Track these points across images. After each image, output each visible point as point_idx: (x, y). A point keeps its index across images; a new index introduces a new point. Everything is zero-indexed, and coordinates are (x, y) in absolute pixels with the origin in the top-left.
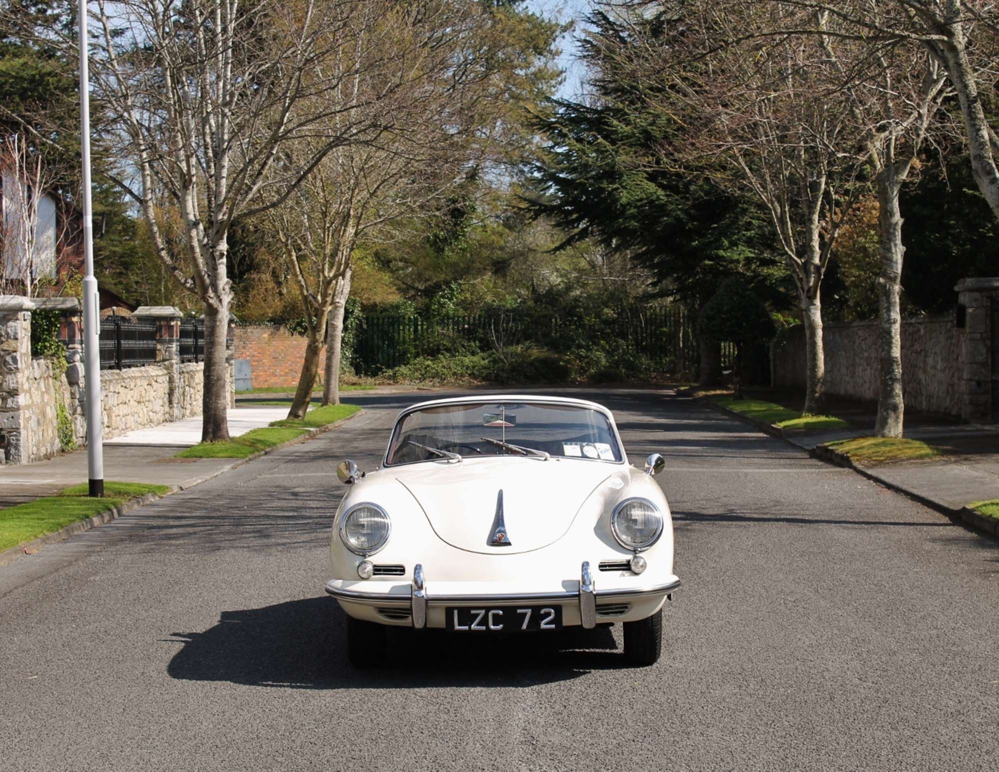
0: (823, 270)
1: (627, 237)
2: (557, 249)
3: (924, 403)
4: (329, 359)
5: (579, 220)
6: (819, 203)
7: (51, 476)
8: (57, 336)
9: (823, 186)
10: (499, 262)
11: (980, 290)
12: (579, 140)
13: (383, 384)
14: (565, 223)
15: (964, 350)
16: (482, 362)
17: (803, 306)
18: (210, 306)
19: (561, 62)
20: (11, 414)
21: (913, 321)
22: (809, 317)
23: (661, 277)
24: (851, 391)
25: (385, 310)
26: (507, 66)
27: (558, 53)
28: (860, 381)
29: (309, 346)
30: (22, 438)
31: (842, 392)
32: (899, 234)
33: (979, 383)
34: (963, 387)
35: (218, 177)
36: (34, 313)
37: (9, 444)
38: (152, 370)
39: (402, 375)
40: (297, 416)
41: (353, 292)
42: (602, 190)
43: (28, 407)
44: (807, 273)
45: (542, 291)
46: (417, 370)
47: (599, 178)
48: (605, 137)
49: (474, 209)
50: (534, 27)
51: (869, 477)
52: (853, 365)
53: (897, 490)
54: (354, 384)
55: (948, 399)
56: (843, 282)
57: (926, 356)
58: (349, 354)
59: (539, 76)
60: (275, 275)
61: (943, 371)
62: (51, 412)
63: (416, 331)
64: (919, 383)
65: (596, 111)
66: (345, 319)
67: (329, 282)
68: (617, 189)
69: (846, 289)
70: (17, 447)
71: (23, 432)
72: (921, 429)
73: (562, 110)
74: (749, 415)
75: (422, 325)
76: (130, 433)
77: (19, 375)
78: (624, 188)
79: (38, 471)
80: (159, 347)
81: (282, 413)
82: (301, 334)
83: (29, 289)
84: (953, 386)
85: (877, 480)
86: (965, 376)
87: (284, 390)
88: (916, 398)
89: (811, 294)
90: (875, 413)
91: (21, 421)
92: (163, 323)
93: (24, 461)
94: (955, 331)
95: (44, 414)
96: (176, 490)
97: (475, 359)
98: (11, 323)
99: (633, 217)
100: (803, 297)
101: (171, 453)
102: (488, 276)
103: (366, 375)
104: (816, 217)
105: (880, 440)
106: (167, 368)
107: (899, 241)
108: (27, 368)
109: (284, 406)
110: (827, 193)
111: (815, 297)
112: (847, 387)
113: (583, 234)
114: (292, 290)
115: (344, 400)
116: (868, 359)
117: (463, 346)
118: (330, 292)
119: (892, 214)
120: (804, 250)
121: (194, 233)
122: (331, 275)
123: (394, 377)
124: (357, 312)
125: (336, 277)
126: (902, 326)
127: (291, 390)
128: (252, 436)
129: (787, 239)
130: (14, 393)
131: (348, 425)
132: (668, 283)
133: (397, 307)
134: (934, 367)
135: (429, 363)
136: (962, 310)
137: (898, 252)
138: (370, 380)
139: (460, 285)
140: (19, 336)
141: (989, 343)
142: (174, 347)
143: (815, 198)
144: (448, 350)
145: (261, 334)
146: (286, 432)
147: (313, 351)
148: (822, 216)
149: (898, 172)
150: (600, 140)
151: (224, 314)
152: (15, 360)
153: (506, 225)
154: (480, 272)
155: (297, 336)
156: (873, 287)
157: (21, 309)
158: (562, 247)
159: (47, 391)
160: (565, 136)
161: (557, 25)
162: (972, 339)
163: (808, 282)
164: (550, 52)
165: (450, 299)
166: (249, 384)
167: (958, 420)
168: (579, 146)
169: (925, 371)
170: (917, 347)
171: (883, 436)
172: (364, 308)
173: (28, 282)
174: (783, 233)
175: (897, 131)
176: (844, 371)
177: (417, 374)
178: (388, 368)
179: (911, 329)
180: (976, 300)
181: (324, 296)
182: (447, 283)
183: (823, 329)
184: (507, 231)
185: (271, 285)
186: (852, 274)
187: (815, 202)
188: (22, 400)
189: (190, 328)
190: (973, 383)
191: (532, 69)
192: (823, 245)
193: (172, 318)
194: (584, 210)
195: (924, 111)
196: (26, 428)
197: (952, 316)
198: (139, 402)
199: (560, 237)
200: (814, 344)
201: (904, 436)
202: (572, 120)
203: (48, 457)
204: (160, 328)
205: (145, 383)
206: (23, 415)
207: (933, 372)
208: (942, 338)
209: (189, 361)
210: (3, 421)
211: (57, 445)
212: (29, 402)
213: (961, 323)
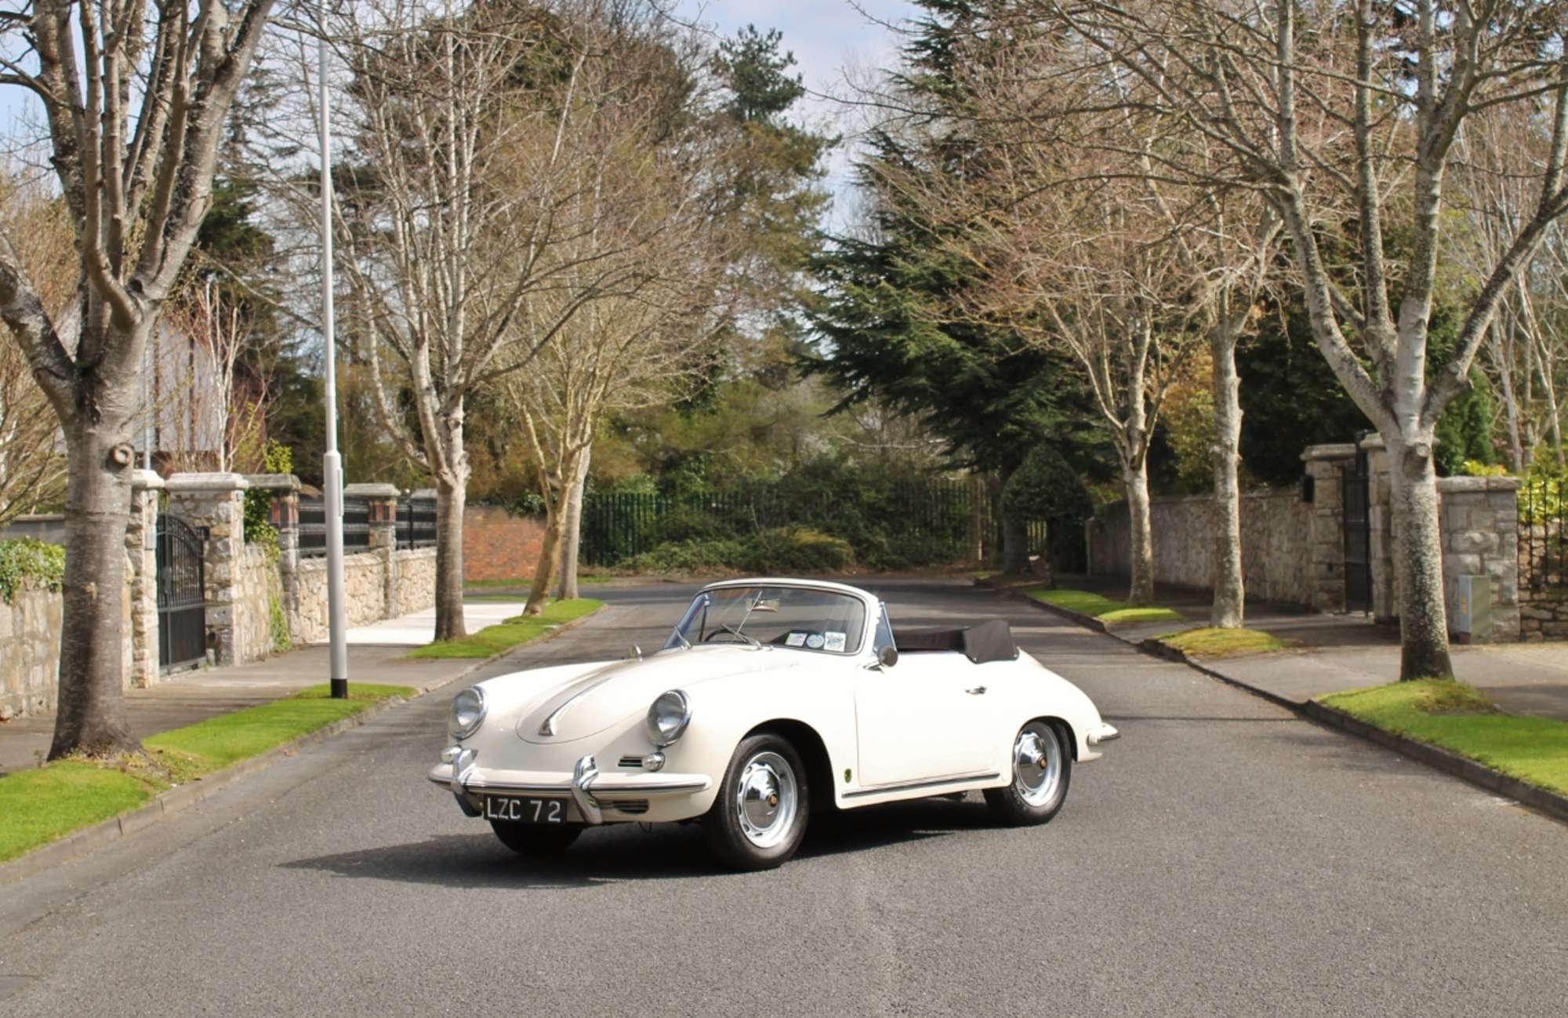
0: (1149, 437)
1: (916, 398)
2: (831, 413)
3: (1268, 591)
4: (566, 545)
5: (857, 378)
6: (1144, 359)
7: (266, 679)
8: (268, 519)
9: (1148, 340)
10: (757, 429)
11: (1330, 459)
12: (857, 282)
13: (621, 575)
14: (840, 382)
17: (1127, 477)
18: (444, 483)
19: (828, 185)
20: (223, 609)
21: (1255, 494)
22: (1134, 492)
23: (957, 443)
24: (1183, 577)
27: (823, 173)
28: (1193, 566)
30: (235, 637)
31: (1173, 579)
32: (1235, 395)
33: (1330, 567)
34: (1313, 571)
37: (220, 644)
38: (365, 559)
39: (644, 564)
40: (534, 612)
41: (592, 465)
42: (886, 343)
43: (240, 600)
44: (1131, 440)
45: (806, 461)
46: (661, 558)
47: (882, 328)
48: (889, 281)
49: (726, 364)
50: (795, 141)
51: (1206, 672)
52: (1186, 548)
53: (1237, 685)
54: (586, 576)
55: (1296, 586)
56: (1172, 450)
57: (1270, 536)
59: (800, 201)
60: (491, 444)
61: (1289, 552)
62: (264, 607)
63: (659, 511)
64: (1262, 567)
65: (876, 249)
66: (585, 497)
67: (572, 454)
68: (903, 341)
69: (1177, 458)
70: (229, 647)
71: (236, 629)
72: (1265, 621)
73: (835, 248)
74: (1065, 608)
75: (667, 504)
77: (232, 563)
78: (912, 339)
79: (253, 674)
80: (372, 531)
81: (516, 609)
83: (224, 465)
84: (1300, 570)
85: (1214, 675)
86: (1315, 559)
87: (520, 582)
88: (1259, 585)
89: (1136, 464)
90: (1210, 602)
91: (234, 617)
92: (377, 503)
93: (237, 662)
94: (1302, 506)
95: (256, 608)
96: (422, 693)
98: (222, 505)
99: (923, 374)
100: (1126, 467)
102: (745, 444)
103: (601, 564)
105: (1217, 630)
106: (382, 557)
107: (1235, 404)
108: (240, 556)
109: (519, 602)
110: (1152, 347)
111: (1139, 467)
112: (1179, 573)
113: (863, 394)
114: (512, 464)
115: (583, 594)
116: (1203, 540)
118: (572, 465)
119: (1227, 373)
120: (1126, 413)
121: (427, 398)
123: (634, 567)
125: (579, 447)
126: (1241, 501)
127: (526, 582)
129: (1106, 400)
130: (225, 584)
131: (593, 622)
132: (966, 453)
133: (635, 482)
134: (1279, 549)
136: (1310, 482)
137: (1235, 415)
138: (606, 571)
139: (709, 455)
140: (232, 519)
141: (1340, 519)
142: (391, 531)
143: (1138, 352)
145: (476, 515)
146: (522, 631)
147: (553, 535)
148: (1147, 372)
149: (1233, 322)
150: (884, 284)
151: (459, 495)
152: (227, 547)
153: (762, 382)
154: (736, 440)
156: (1206, 458)
157: (233, 488)
158: (836, 411)
159: (260, 583)
160: (839, 277)
161: (822, 139)
162: (1322, 516)
163: (1132, 449)
164: (814, 171)
165: (698, 473)
167: (1308, 609)
168: (857, 290)
169: (1268, 554)
170: (1259, 525)
171: (1221, 626)
172: (598, 484)
173: (221, 456)
174: (1101, 394)
175: (1231, 279)
176: (1174, 555)
177: (662, 563)
178: (627, 555)
179: (1252, 505)
180: (1325, 470)
181: (565, 470)
182: (694, 454)
183: (1150, 506)
184: (763, 389)
185: (487, 457)
186: (1183, 441)
187: (1138, 357)
188: (235, 592)
189: (405, 509)
190: (1324, 567)
191: (793, 193)
192: (1148, 407)
193: (388, 498)
194: (864, 366)
195: (1261, 257)
196: (238, 624)
197: (1297, 490)
198: (353, 596)
199: (835, 398)
200: (1139, 524)
201: (1245, 626)
202: (850, 260)
203: (261, 658)
204: (375, 510)
205: (360, 573)
206: (237, 609)
207: (1277, 554)
208: (1288, 515)
209: (404, 548)
210: (212, 617)
211: (271, 644)
212: (242, 595)
213: (1308, 495)
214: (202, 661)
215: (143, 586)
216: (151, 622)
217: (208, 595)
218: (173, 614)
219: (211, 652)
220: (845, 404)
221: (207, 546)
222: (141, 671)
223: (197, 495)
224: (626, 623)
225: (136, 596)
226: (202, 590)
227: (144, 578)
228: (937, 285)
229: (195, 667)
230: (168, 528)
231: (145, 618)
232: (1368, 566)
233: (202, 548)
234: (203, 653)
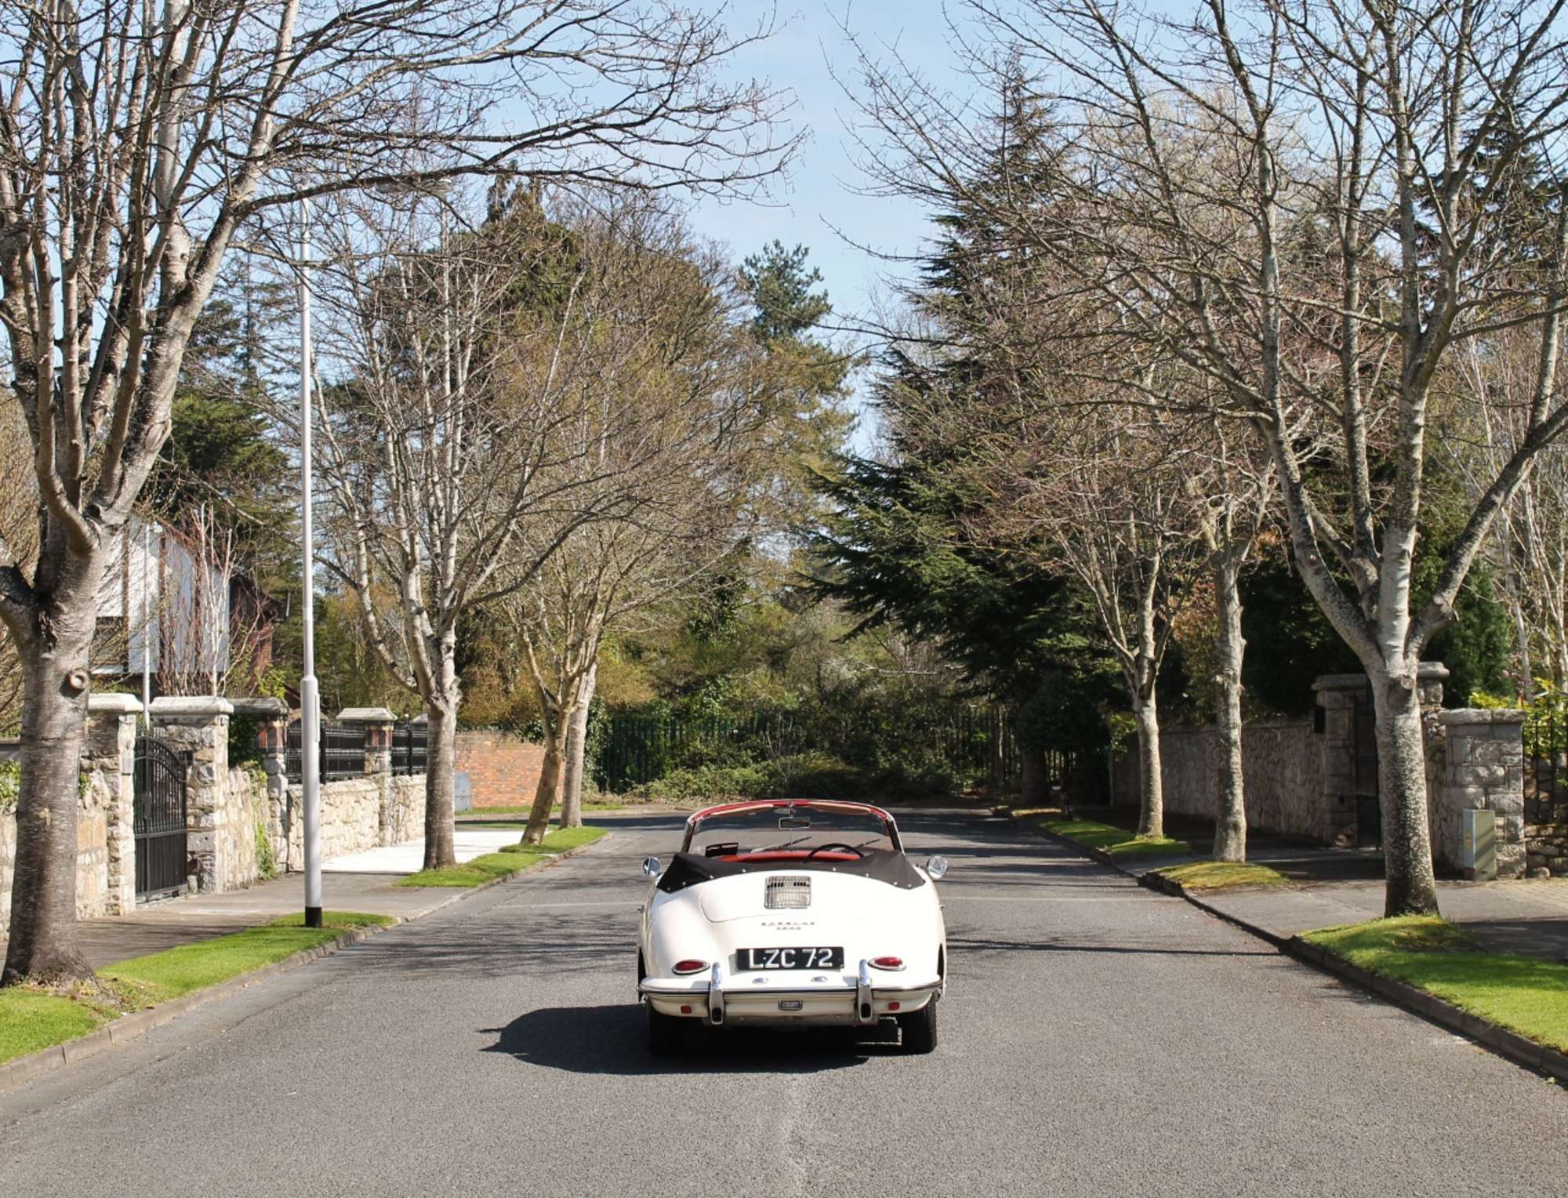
0: (1158, 665)
1: (933, 623)
2: (847, 637)
3: (1283, 825)
4: (569, 771)
5: (873, 602)
6: (1153, 586)
7: (254, 906)
9: (1157, 566)
10: (776, 652)
11: (1342, 689)
12: (873, 506)
13: (633, 803)
14: (855, 607)
15: (1324, 760)
16: (755, 776)
17: (1135, 707)
18: (434, 708)
19: (852, 404)
20: (205, 834)
21: (1269, 725)
22: (1143, 721)
23: (974, 670)
25: (635, 711)
26: (786, 408)
29: (548, 755)
30: (218, 862)
31: (1192, 812)
32: (1237, 625)
33: (1342, 799)
34: (1324, 803)
35: (445, 557)
36: (232, 717)
37: (203, 870)
38: (360, 784)
39: (656, 791)
40: (531, 840)
41: (597, 690)
42: (900, 566)
43: (223, 826)
44: (1140, 668)
45: (829, 687)
46: (674, 785)
47: (897, 553)
48: (904, 504)
49: (744, 587)
51: (1201, 906)
52: (1204, 778)
53: (1227, 919)
54: (596, 803)
55: (1309, 819)
57: (1284, 768)
58: (591, 766)
59: (824, 421)
60: (500, 668)
61: (1303, 785)
62: (248, 834)
63: (673, 737)
64: (1277, 798)
65: (892, 471)
66: (589, 722)
67: (572, 679)
68: (918, 565)
70: (210, 874)
71: (218, 855)
73: (851, 469)
74: (1075, 839)
75: (681, 730)
76: (334, 859)
77: (215, 789)
78: (927, 563)
79: (236, 901)
80: (367, 756)
81: (514, 837)
82: (533, 740)
83: (215, 688)
84: (1313, 803)
85: (1208, 909)
86: (1326, 790)
87: (510, 810)
88: (1274, 817)
89: (1145, 693)
91: (217, 843)
92: (373, 728)
93: (219, 890)
94: (1314, 738)
95: (240, 835)
96: (400, 921)
97: (747, 771)
98: (206, 728)
99: (940, 598)
100: (1135, 697)
101: (387, 883)
102: (762, 669)
103: (612, 791)
104: (1149, 602)
105: (1219, 864)
106: (377, 782)
107: (1238, 632)
108: (224, 780)
109: (516, 829)
111: (1148, 697)
113: (878, 619)
114: (522, 687)
115: (587, 822)
117: (732, 756)
118: (573, 690)
119: (1230, 599)
120: (1137, 640)
121: (418, 622)
122: (575, 670)
123: (646, 795)
124: (601, 713)
125: (579, 673)
127: (522, 809)
128: (481, 862)
129: (1115, 628)
130: (208, 810)
131: (594, 850)
132: (982, 680)
133: (649, 708)
134: (1293, 781)
135: (690, 776)
136: (1320, 712)
137: (1237, 645)
138: (617, 798)
139: (728, 680)
140: (215, 744)
141: (1352, 751)
142: (387, 757)
144: (713, 761)
145: (485, 740)
146: (519, 859)
147: (551, 762)
149: (1236, 552)
150: (899, 507)
151: (450, 718)
152: (210, 771)
153: (785, 603)
154: (751, 665)
155: (528, 744)
156: (1211, 687)
157: (219, 713)
158: (852, 635)
159: (245, 808)
160: (855, 501)
162: (1333, 748)
163: (1141, 679)
164: (839, 390)
165: (715, 698)
166: (468, 803)
168: (872, 513)
169: (1283, 786)
170: (1274, 756)
171: (1222, 860)
172: (610, 709)
173: (214, 679)
174: (1110, 621)
175: (1233, 505)
176: (1193, 785)
177: (675, 791)
178: (639, 783)
180: (1336, 700)
181: (566, 695)
182: (712, 678)
183: (1160, 735)
184: (786, 612)
187: (1146, 584)
188: (217, 818)
189: (403, 734)
190: (1336, 800)
191: (818, 411)
192: (1157, 635)
193: (384, 722)
194: (879, 590)
195: (1264, 484)
196: (222, 851)
197: (1309, 721)
198: (345, 823)
199: (852, 622)
200: (1148, 753)
201: (1247, 859)
202: (864, 482)
203: (245, 885)
204: (369, 735)
205: (352, 799)
206: (219, 836)
207: (1291, 786)
208: (1301, 746)
209: (402, 773)
210: (194, 843)
211: (255, 872)
212: (225, 821)
213: (1320, 728)
214: (183, 888)
215: (119, 812)
216: (127, 848)
217: (191, 821)
218: (153, 839)
219: (193, 879)
220: (860, 628)
221: (189, 771)
222: (116, 898)
223: (181, 718)
224: (627, 850)
225: (113, 822)
226: (185, 815)
227: (120, 804)
228: (952, 508)
229: (176, 894)
230: (149, 753)
231: (120, 844)
232: (1377, 799)
233: (185, 773)
234: (184, 880)
